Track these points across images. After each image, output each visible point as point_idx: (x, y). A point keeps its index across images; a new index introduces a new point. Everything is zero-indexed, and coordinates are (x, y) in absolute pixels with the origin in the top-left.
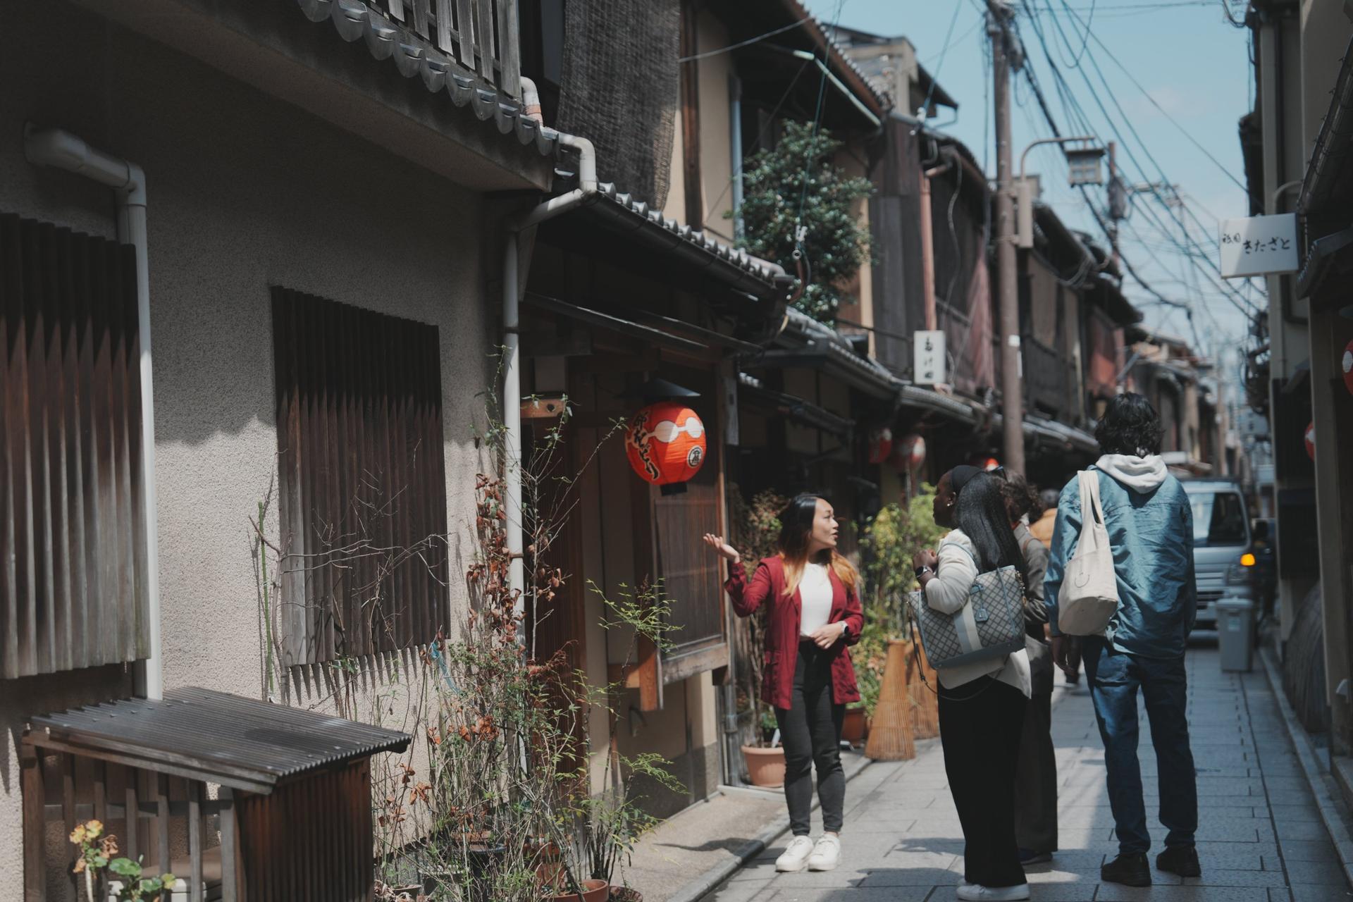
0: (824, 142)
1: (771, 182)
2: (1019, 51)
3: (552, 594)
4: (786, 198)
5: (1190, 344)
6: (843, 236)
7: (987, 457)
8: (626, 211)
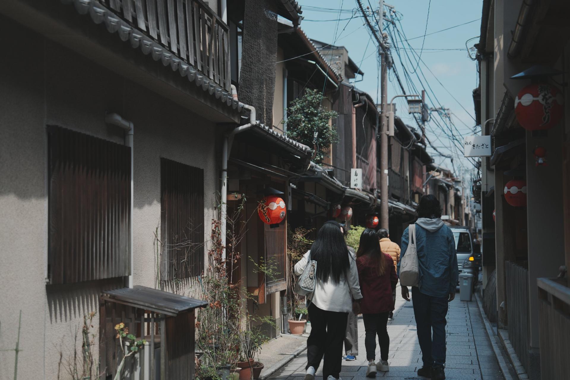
0: (320, 97)
1: (300, 111)
2: (391, 62)
3: (236, 261)
4: (306, 117)
5: (452, 172)
6: (326, 132)
7: (375, 215)
8: (263, 129)
